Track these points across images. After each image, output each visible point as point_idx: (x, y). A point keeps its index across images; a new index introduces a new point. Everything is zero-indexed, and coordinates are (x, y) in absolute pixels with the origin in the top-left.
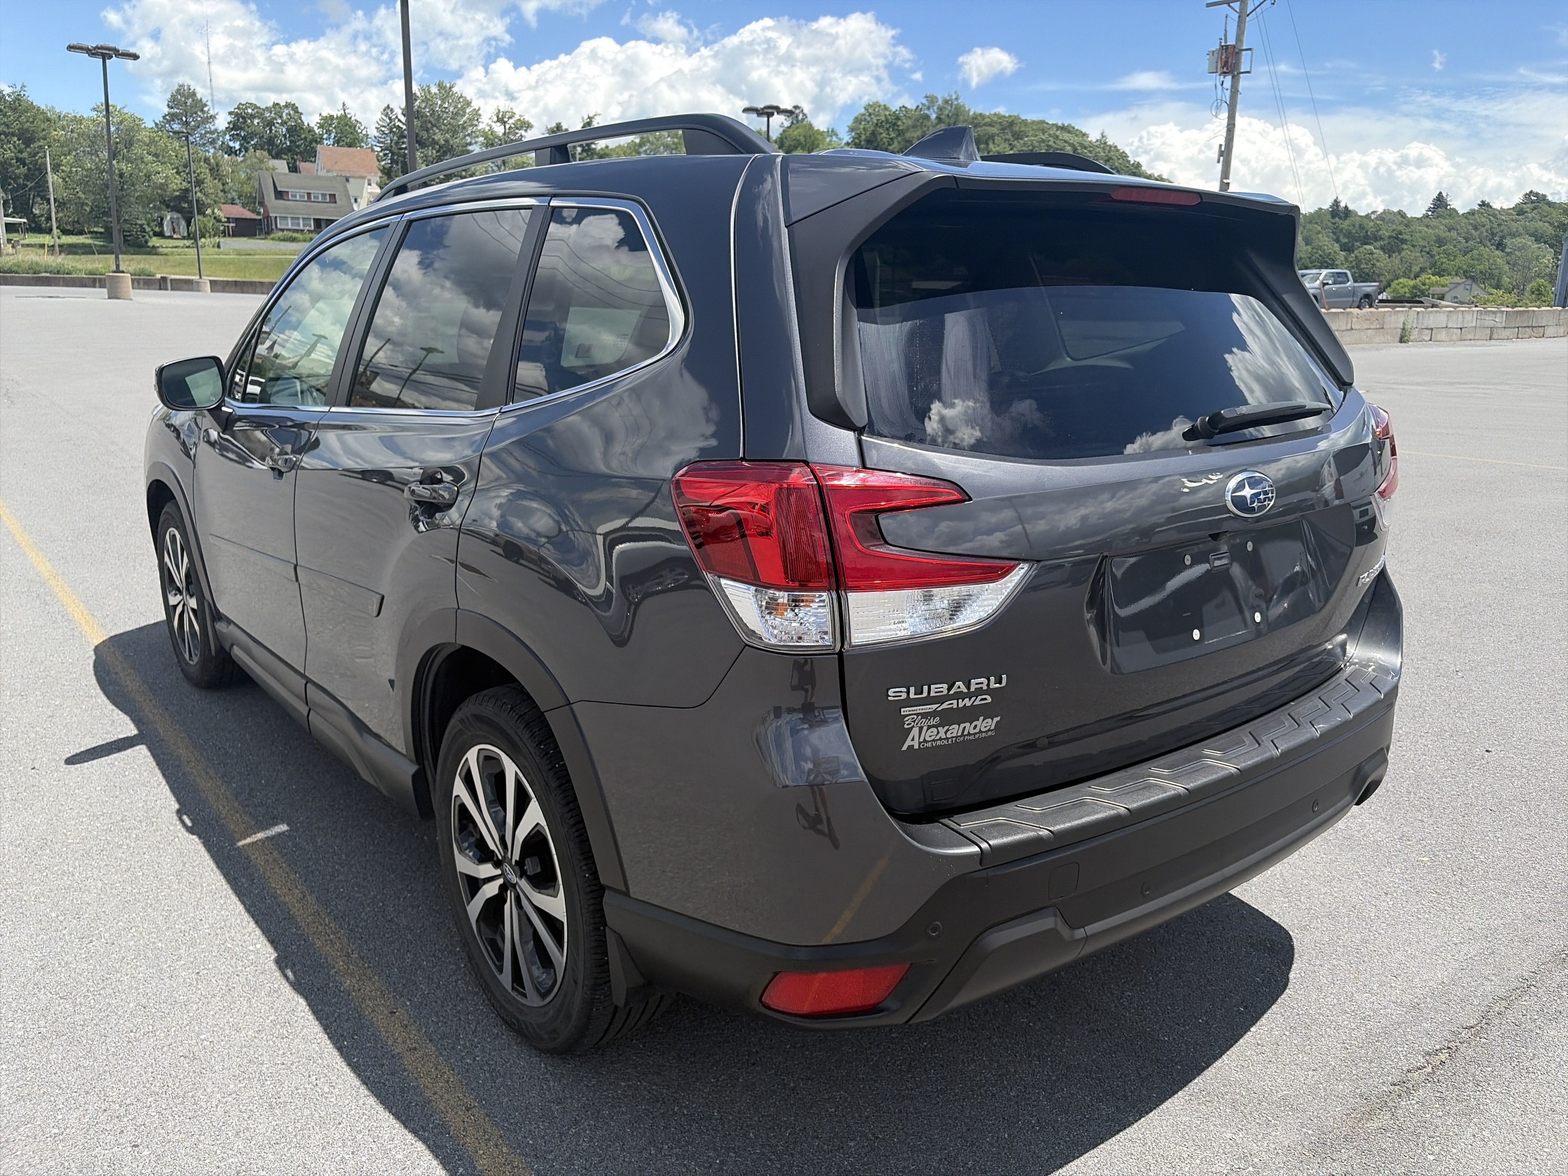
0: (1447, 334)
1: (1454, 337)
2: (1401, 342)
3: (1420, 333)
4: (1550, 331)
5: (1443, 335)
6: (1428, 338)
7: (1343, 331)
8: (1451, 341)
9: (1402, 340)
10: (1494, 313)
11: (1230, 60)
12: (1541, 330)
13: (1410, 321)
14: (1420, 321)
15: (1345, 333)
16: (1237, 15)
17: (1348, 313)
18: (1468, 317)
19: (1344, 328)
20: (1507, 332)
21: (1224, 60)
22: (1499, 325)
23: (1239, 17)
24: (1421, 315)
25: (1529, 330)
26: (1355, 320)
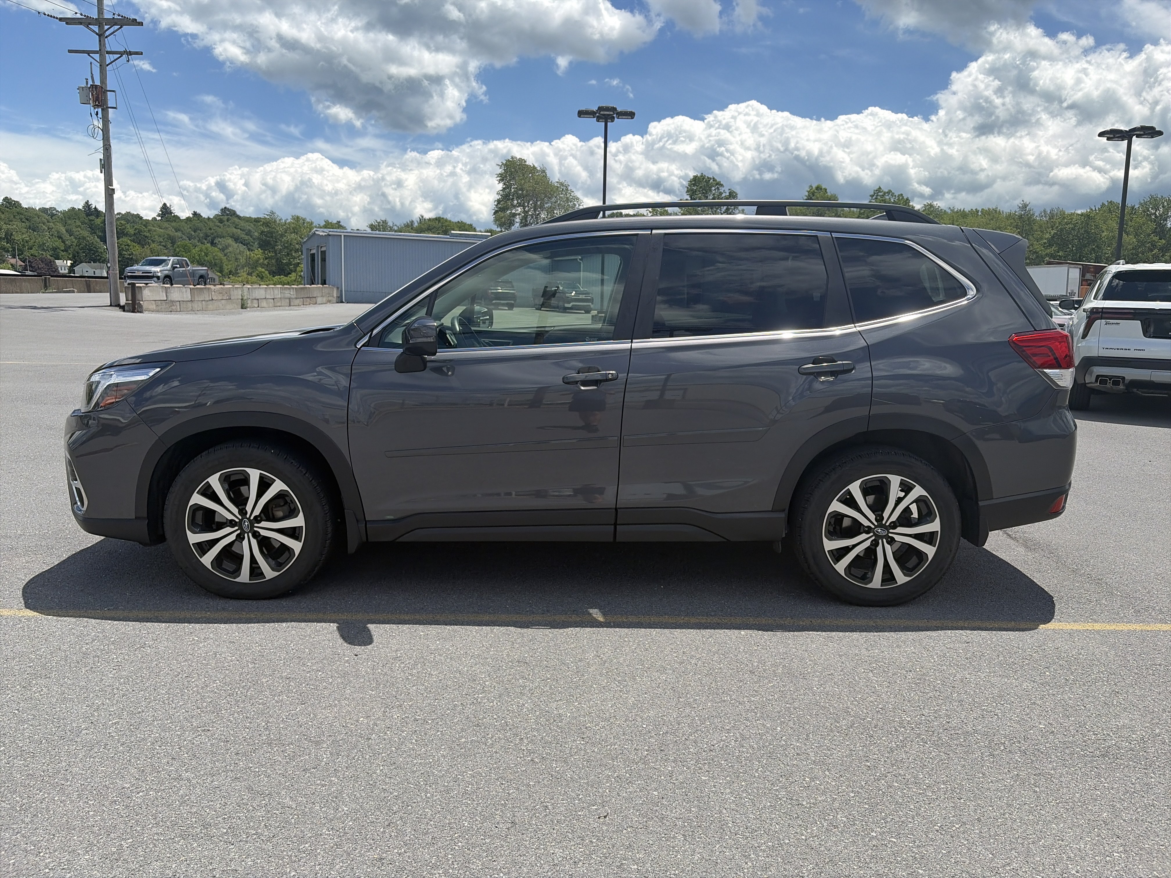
0: (267, 303)
1: (271, 305)
2: (242, 308)
3: (252, 302)
4: (319, 300)
5: (264, 304)
6: (257, 306)
7: (208, 301)
8: (269, 307)
9: (243, 307)
10: (289, 289)
11: (100, 96)
12: (314, 299)
13: (245, 294)
14: (251, 294)
15: (209, 302)
16: (99, 65)
17: (209, 289)
18: (276, 291)
19: (208, 299)
20: (297, 302)
21: (95, 96)
22: (293, 297)
23: (101, 65)
24: (250, 290)
25: (308, 299)
26: (213, 293)
